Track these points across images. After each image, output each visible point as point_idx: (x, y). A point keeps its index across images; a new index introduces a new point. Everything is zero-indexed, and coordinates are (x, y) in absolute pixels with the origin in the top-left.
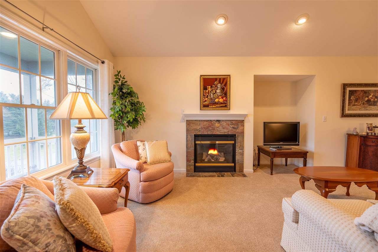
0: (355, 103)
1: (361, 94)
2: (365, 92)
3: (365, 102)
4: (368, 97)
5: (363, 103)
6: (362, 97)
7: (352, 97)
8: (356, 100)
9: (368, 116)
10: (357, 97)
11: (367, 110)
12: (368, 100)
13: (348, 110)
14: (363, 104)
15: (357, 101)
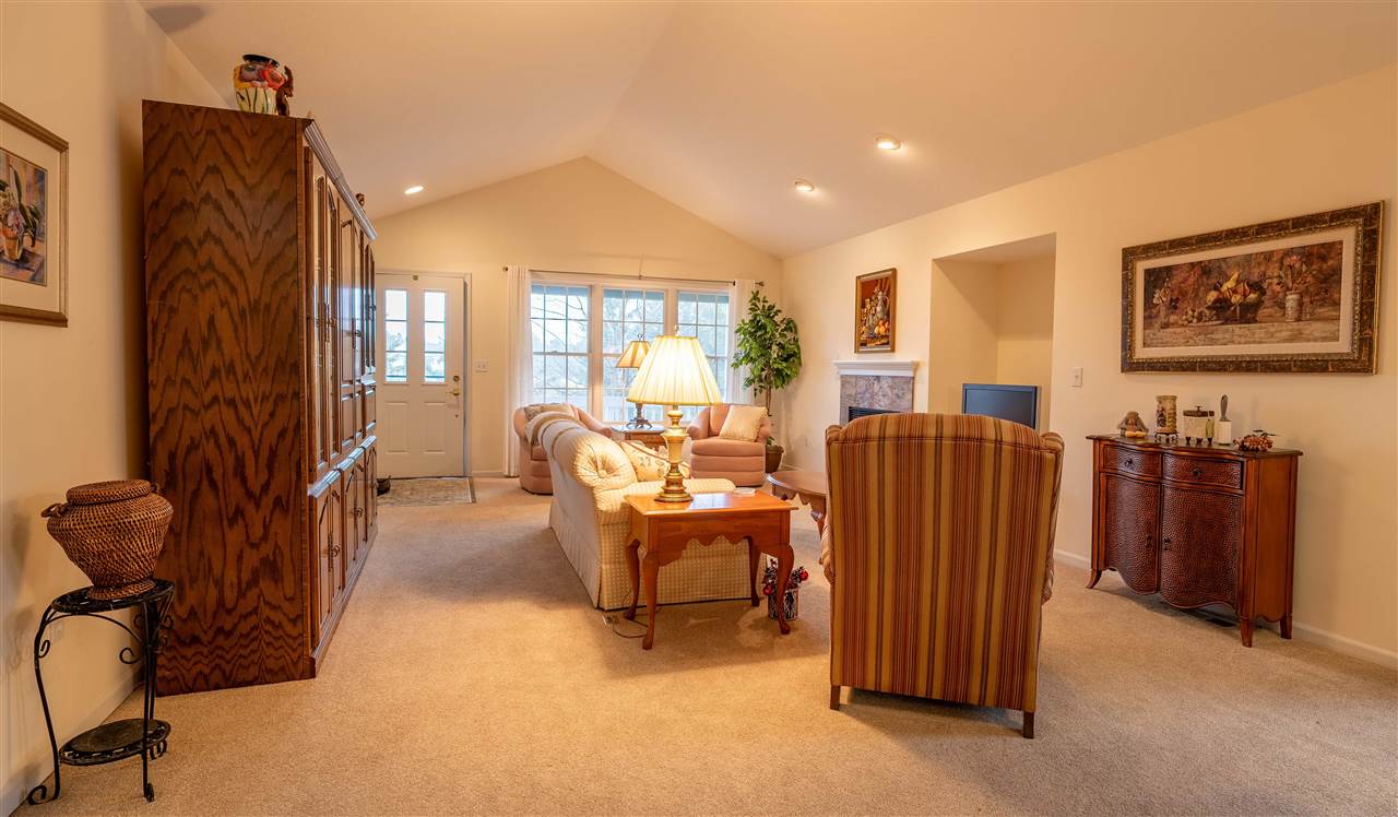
0: (1167, 315)
1: (1191, 280)
2: (1205, 269)
3: (1209, 308)
4: (1216, 289)
5: (1200, 314)
6: (1196, 292)
7: (1156, 296)
8: (1173, 305)
9: (1214, 370)
10: (1176, 293)
11: (1213, 342)
12: (1217, 301)
13: (1145, 345)
14: (1199, 320)
15: (1175, 308)
